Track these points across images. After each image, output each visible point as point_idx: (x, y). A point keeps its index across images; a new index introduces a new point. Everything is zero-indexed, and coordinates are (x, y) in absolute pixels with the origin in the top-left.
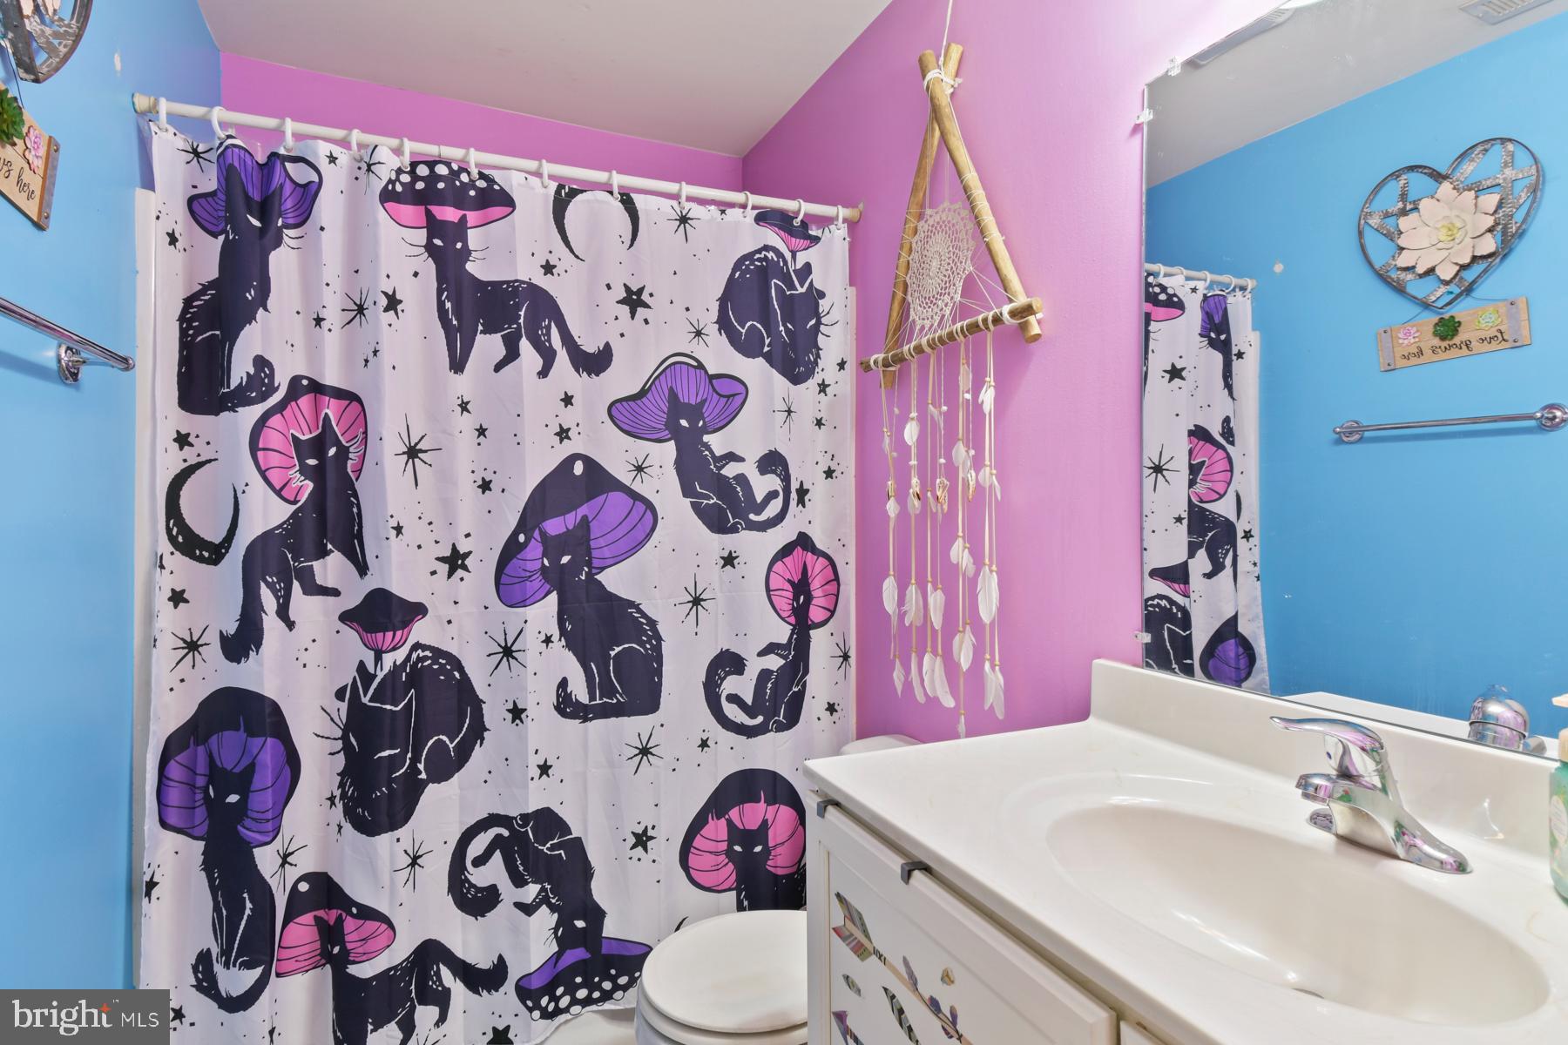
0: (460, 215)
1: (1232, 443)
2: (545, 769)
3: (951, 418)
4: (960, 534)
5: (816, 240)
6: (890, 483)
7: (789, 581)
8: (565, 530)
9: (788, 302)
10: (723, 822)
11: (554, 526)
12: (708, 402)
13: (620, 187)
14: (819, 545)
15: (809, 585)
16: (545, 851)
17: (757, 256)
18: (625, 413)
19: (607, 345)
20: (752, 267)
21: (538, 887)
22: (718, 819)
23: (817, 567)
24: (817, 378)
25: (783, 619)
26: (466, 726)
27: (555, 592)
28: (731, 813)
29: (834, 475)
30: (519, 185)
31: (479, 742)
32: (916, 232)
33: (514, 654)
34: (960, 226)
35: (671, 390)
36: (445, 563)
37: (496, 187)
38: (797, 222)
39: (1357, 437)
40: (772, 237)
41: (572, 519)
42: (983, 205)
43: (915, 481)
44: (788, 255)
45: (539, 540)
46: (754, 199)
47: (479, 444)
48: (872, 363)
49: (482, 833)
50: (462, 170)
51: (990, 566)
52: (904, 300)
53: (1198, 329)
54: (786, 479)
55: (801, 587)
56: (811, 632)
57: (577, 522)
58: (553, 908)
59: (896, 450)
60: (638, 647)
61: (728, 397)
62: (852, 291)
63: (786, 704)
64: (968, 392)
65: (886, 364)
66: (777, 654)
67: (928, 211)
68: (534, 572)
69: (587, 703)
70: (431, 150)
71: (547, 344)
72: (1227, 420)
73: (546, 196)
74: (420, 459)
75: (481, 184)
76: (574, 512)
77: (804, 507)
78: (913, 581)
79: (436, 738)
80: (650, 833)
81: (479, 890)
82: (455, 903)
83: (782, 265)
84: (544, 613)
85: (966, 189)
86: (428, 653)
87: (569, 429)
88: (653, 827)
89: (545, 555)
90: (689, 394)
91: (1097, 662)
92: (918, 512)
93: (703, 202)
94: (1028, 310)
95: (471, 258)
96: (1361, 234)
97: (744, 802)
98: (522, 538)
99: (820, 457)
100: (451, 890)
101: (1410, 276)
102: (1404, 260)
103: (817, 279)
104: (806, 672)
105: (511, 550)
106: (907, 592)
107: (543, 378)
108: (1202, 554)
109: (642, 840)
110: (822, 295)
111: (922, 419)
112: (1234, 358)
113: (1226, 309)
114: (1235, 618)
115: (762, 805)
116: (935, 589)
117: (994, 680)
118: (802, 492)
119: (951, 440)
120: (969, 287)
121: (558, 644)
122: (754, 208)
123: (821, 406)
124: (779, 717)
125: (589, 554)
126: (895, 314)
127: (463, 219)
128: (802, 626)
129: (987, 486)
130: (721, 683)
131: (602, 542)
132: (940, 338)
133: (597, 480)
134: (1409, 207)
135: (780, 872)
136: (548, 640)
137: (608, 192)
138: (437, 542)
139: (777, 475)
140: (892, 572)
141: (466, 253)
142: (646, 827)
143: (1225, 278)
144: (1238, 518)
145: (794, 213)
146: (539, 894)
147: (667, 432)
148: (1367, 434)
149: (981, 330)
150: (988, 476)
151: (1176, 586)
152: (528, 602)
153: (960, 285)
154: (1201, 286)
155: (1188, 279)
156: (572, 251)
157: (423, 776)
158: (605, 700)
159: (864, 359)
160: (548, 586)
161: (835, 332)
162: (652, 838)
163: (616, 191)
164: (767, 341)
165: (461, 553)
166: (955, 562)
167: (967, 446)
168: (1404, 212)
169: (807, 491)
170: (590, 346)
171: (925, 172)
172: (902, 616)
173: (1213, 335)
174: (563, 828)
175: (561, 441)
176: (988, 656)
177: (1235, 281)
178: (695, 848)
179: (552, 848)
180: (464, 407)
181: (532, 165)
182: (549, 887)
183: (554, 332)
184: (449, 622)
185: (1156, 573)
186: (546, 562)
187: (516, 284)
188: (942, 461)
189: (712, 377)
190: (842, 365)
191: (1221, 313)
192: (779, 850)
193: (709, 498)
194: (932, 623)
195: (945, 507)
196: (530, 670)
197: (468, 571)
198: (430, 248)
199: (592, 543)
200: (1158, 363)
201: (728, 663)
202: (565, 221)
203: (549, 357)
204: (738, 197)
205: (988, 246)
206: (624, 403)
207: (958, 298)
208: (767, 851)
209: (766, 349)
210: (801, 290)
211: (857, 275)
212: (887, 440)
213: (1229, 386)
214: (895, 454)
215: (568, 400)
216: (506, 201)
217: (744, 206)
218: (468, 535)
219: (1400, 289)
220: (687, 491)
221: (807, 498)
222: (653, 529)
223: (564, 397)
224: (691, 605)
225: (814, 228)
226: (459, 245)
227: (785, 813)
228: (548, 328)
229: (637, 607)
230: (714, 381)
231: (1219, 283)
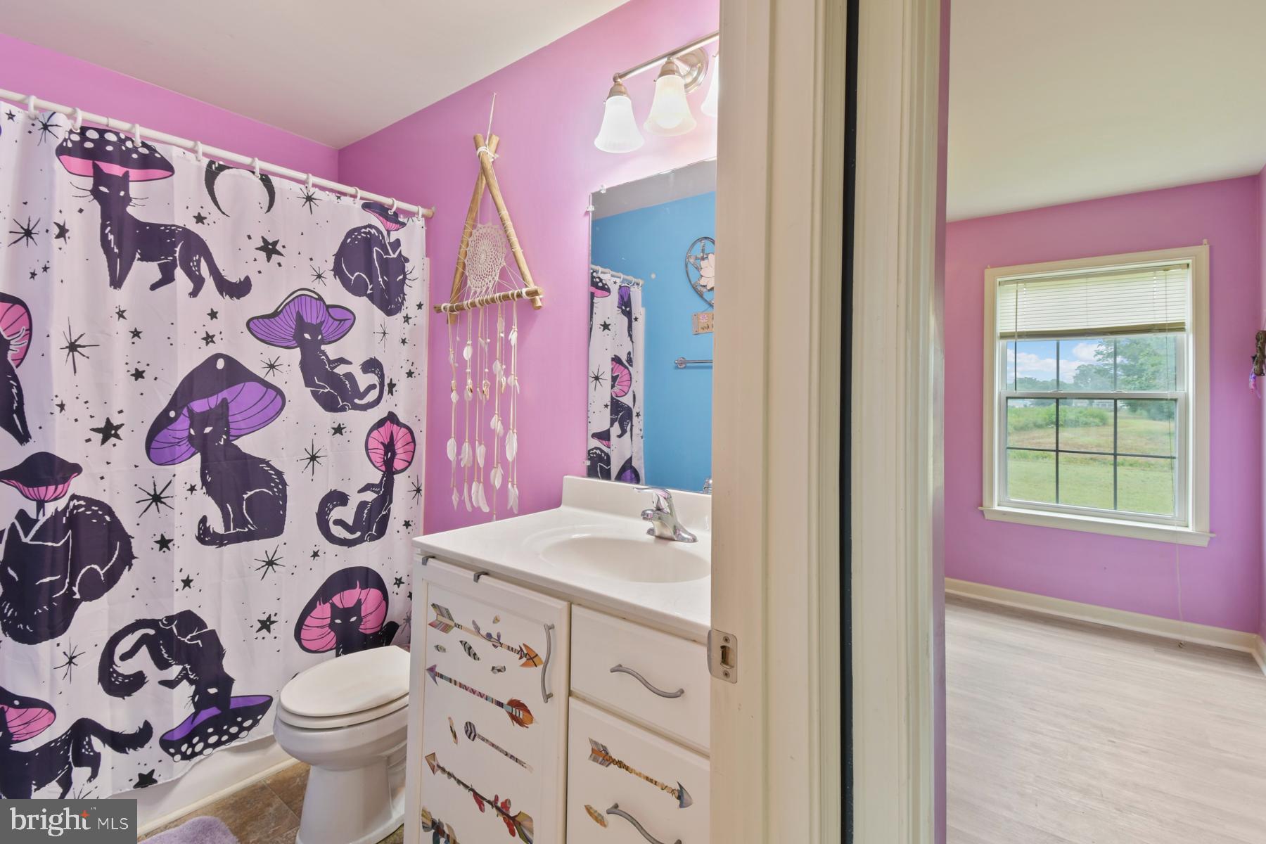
0: (124, 172)
1: (631, 366)
2: (187, 582)
3: (492, 347)
4: (497, 412)
5: (403, 225)
6: (453, 382)
7: (382, 443)
8: (208, 408)
9: (385, 263)
10: (328, 605)
11: (199, 406)
12: (325, 324)
13: (261, 170)
14: (402, 420)
15: (394, 446)
16: (186, 641)
17: (363, 230)
18: (260, 327)
19: (247, 278)
20: (359, 237)
21: (180, 667)
22: (324, 603)
23: (400, 434)
24: (403, 313)
25: (377, 468)
26: (115, 556)
27: (199, 454)
28: (333, 599)
29: (413, 375)
30: (178, 156)
31: (127, 567)
32: (471, 235)
33: (162, 500)
34: (498, 238)
35: (298, 313)
36: (99, 432)
37: (157, 155)
38: (391, 212)
39: (684, 366)
40: (374, 220)
41: (213, 401)
42: (511, 231)
43: (469, 381)
44: (385, 233)
45: (187, 415)
46: (361, 193)
47: (133, 343)
48: (442, 308)
49: (130, 635)
50: (128, 139)
51: (513, 430)
52: (463, 273)
53: (616, 304)
54: (382, 377)
55: (389, 447)
56: (395, 476)
57: (218, 402)
58: (191, 682)
59: (458, 362)
60: (267, 491)
61: (341, 321)
62: (427, 261)
63: (377, 523)
64: (502, 333)
65: (452, 310)
66: (372, 491)
67: (479, 225)
68: (181, 439)
69: (223, 533)
70: (101, 120)
71: (198, 273)
72: (629, 353)
73: (199, 168)
74: (79, 352)
75: (145, 151)
76: (216, 396)
77: (392, 395)
78: (467, 440)
79: (88, 567)
80: (273, 619)
81: (125, 677)
82: (104, 690)
83: (381, 238)
84: (190, 469)
85: (502, 219)
86: (82, 502)
87: (214, 336)
88: (276, 615)
89: (191, 426)
90: (311, 317)
91: (565, 477)
92: (470, 399)
93: (323, 189)
94: (535, 293)
95: (131, 204)
96: (686, 266)
97: (343, 591)
98: (172, 414)
99: (403, 363)
100: (101, 680)
101: (705, 290)
102: (703, 282)
103: (404, 250)
104: (391, 502)
105: (161, 423)
106: (463, 447)
107: (193, 297)
108: (616, 424)
109: (266, 624)
110: (407, 260)
111: (474, 345)
112: (633, 320)
113: (630, 294)
114: (631, 459)
115: (358, 589)
116: (480, 444)
117: (513, 492)
118: (392, 386)
119: (492, 359)
120: (503, 274)
121: (201, 492)
122: (362, 198)
123: (406, 331)
124: (372, 531)
125: (228, 426)
126: (457, 280)
127: (126, 175)
128: (389, 472)
129: (513, 384)
130: (330, 513)
131: (239, 417)
132: (487, 300)
133: (235, 372)
134: (705, 256)
135: (368, 632)
136: (192, 489)
137: (250, 171)
138: (92, 417)
139: (376, 374)
140: (453, 436)
141: (127, 200)
142: (270, 615)
143: (630, 278)
144: (634, 405)
145: (389, 206)
146: (181, 672)
147: (294, 342)
148: (688, 365)
149: (510, 299)
150: (513, 380)
151: (604, 442)
152: (176, 461)
153: (498, 272)
154: (618, 281)
155: (613, 276)
156: (219, 208)
157: (77, 596)
158: (238, 530)
159: (437, 305)
160: (194, 450)
161: (415, 284)
162: (274, 622)
163: (257, 171)
164: (370, 287)
165: (115, 425)
166: (493, 428)
167: (502, 363)
168: (703, 259)
169: (395, 385)
170: (233, 277)
171: (477, 202)
172: (459, 462)
173: (623, 308)
174: (200, 623)
175: (207, 344)
176: (510, 480)
177: (634, 280)
178: (306, 625)
179: (192, 639)
180: (121, 314)
181: (189, 144)
182: (189, 667)
183: (204, 264)
184: (102, 478)
185: (595, 435)
186: (192, 432)
187: (173, 228)
188: (487, 370)
189: (328, 307)
190: (420, 306)
191: (627, 296)
192: (368, 618)
193: (324, 388)
194: (478, 464)
195: (488, 397)
196: (177, 511)
197: (120, 439)
198: (95, 192)
199: (230, 418)
200: (598, 321)
201: (337, 498)
202: (214, 187)
203: (198, 283)
204: (351, 190)
205: (514, 254)
206: (260, 320)
207: (497, 279)
208: (360, 619)
209: (369, 292)
210: (393, 256)
211: (431, 249)
212: (452, 356)
213: (630, 336)
214: (457, 365)
215: (213, 315)
216: (167, 167)
217: (354, 196)
218: (121, 412)
219: (701, 295)
220: (308, 382)
221: (394, 390)
222: (282, 409)
223: (210, 312)
224: (309, 460)
225: (402, 216)
226: (122, 193)
227: (374, 593)
228: (199, 262)
229: (268, 463)
230: (330, 310)
231: (627, 280)
